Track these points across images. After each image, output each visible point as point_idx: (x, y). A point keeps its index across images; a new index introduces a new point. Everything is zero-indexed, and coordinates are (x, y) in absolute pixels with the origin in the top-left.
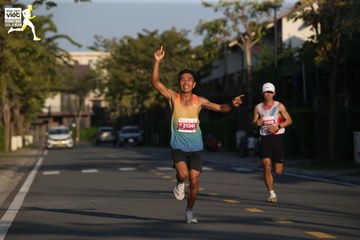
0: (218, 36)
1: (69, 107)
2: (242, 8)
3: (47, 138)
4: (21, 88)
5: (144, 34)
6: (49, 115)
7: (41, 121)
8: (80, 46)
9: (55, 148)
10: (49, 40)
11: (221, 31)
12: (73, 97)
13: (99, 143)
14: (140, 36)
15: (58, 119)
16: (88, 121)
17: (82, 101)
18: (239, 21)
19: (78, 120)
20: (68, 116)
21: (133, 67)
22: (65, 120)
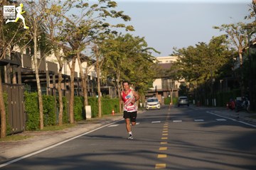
0: (223, 44)
1: (167, 87)
2: (236, 28)
3: (146, 104)
4: (129, 77)
5: (199, 44)
6: (156, 91)
7: (152, 94)
8: (159, 53)
9: (151, 109)
10: (143, 51)
11: (225, 42)
12: (169, 81)
13: (179, 105)
14: (197, 45)
15: (161, 93)
16: (177, 93)
17: (173, 83)
18: (234, 35)
19: (172, 93)
20: (166, 91)
21: (191, 63)
22: (165, 93)
